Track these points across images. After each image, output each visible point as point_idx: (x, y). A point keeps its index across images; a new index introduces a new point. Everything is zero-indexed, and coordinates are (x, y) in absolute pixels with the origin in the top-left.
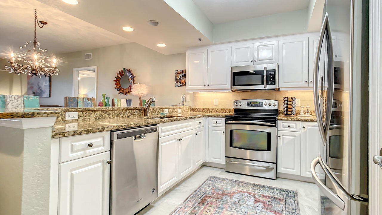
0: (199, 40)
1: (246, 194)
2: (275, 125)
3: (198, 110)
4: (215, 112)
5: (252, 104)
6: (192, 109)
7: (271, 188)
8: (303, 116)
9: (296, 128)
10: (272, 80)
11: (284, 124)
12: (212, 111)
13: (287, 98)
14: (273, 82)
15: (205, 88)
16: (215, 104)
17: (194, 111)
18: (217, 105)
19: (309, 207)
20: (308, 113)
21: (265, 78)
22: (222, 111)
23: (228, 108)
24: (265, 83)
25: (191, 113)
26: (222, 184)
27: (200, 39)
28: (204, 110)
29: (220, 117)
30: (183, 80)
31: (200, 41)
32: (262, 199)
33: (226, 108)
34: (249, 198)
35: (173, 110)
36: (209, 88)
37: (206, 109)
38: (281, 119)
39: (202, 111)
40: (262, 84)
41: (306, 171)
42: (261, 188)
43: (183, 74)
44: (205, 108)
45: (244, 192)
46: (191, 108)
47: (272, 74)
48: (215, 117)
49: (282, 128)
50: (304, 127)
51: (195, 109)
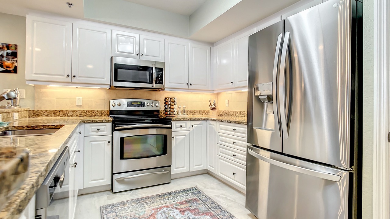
0: (68, 5)
1: (165, 209)
2: (170, 126)
3: (46, 114)
4: (79, 115)
5: (133, 104)
6: (31, 112)
7: (176, 192)
8: (180, 115)
9: (186, 127)
10: (160, 79)
11: (176, 124)
12: (73, 115)
13: (171, 98)
14: (161, 81)
15: (69, 80)
16: (77, 105)
17: (37, 116)
18: (81, 106)
19: (216, 196)
20: (184, 112)
21: (154, 76)
22: (89, 114)
23: (100, 110)
24: (154, 82)
25: (31, 118)
26: (129, 211)
27: (70, 4)
28: (58, 114)
29: (104, 121)
30: (8, 62)
31: (70, 7)
32: (183, 207)
33: (96, 110)
34: (173, 212)
35: (7, 115)
36: (74, 80)
37: (62, 111)
38: (174, 120)
39: (53, 115)
40: (151, 82)
41: (193, 166)
42: (170, 197)
43: (9, 51)
44: (60, 110)
45: (160, 208)
46: (29, 111)
47: (160, 73)
48: (96, 122)
49: (175, 129)
50: (192, 126)
51: (40, 112)
